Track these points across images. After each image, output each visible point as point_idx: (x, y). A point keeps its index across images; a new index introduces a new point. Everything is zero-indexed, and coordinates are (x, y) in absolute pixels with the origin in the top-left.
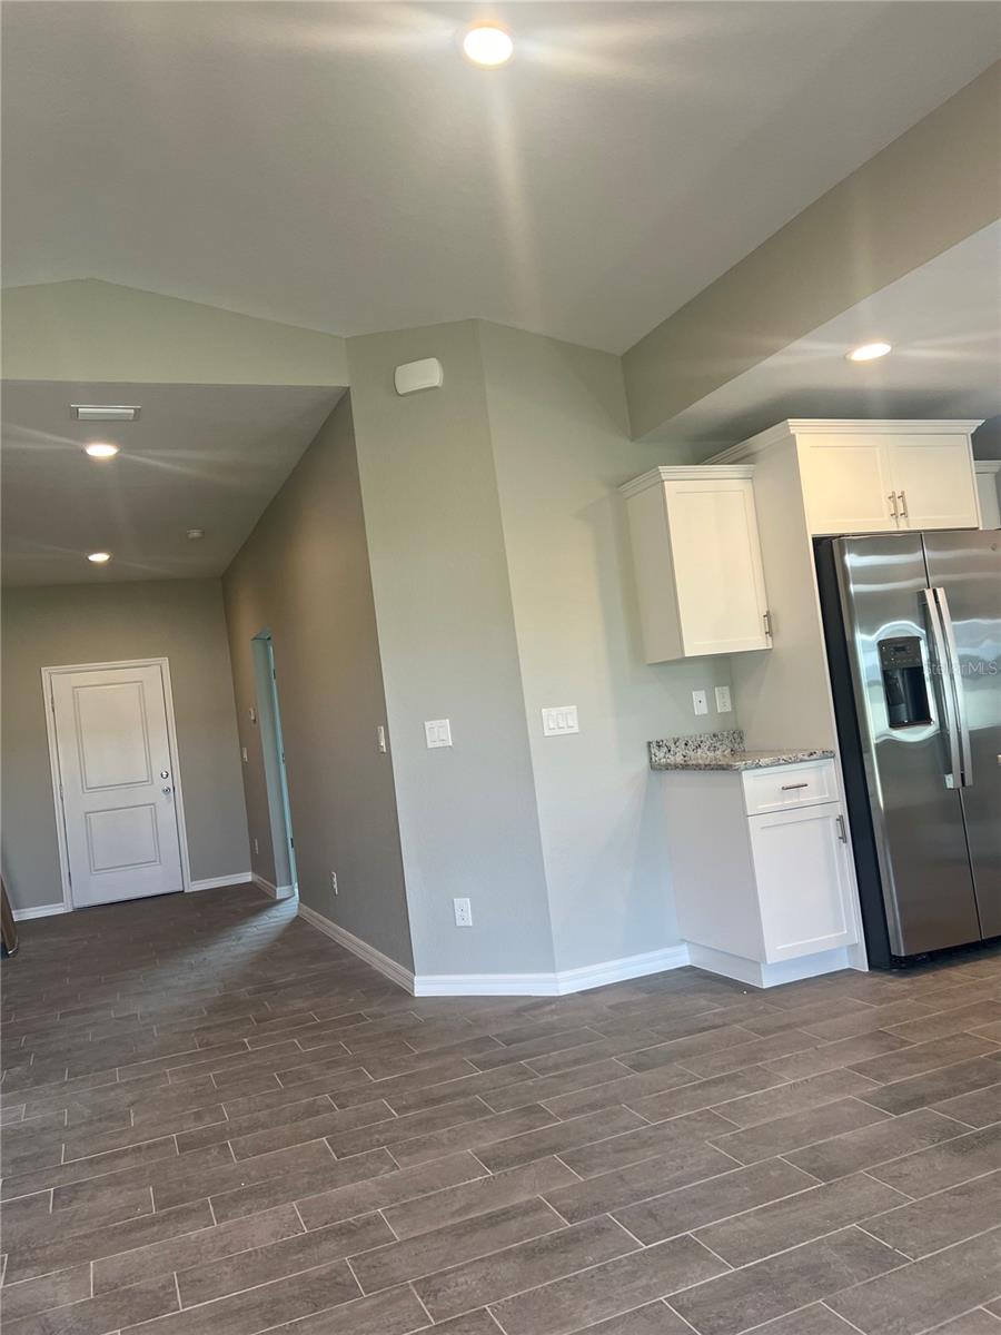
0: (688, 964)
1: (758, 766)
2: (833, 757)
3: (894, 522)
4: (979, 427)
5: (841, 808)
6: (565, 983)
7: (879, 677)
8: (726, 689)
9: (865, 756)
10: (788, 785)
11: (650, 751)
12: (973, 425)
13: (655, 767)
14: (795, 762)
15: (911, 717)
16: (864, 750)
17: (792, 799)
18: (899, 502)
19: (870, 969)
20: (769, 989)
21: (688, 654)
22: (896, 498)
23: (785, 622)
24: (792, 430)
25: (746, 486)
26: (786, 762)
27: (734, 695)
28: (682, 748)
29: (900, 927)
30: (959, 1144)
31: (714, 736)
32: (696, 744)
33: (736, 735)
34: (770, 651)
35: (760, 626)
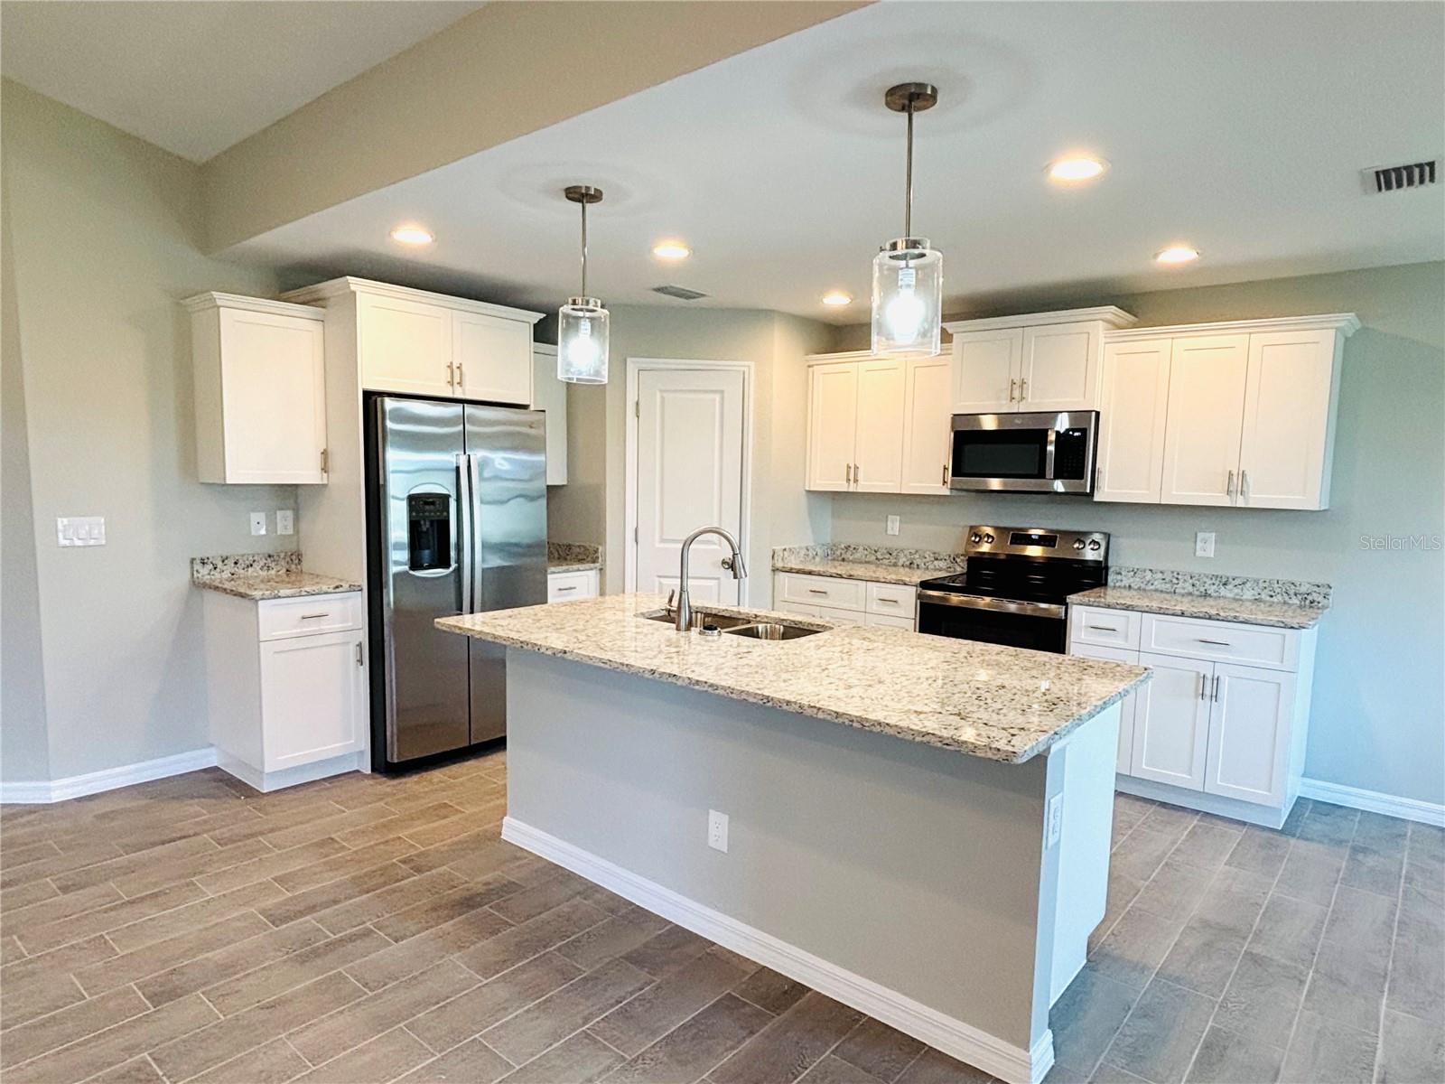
0: (215, 764)
1: (276, 596)
2: (361, 590)
3: (451, 388)
4: (541, 320)
5: (363, 636)
6: (60, 790)
8: (289, 513)
9: (385, 591)
10: (307, 614)
11: (192, 568)
12: (536, 317)
13: (196, 584)
14: (318, 594)
15: (433, 560)
17: (312, 627)
18: (457, 372)
19: (372, 770)
20: (266, 793)
21: (228, 482)
22: (454, 367)
23: (337, 461)
24: (353, 288)
25: (316, 328)
26: (309, 594)
27: (297, 519)
28: (230, 567)
29: (395, 738)
30: (307, 953)
31: (270, 556)
32: (248, 563)
33: (294, 557)
34: (324, 486)
35: (316, 462)
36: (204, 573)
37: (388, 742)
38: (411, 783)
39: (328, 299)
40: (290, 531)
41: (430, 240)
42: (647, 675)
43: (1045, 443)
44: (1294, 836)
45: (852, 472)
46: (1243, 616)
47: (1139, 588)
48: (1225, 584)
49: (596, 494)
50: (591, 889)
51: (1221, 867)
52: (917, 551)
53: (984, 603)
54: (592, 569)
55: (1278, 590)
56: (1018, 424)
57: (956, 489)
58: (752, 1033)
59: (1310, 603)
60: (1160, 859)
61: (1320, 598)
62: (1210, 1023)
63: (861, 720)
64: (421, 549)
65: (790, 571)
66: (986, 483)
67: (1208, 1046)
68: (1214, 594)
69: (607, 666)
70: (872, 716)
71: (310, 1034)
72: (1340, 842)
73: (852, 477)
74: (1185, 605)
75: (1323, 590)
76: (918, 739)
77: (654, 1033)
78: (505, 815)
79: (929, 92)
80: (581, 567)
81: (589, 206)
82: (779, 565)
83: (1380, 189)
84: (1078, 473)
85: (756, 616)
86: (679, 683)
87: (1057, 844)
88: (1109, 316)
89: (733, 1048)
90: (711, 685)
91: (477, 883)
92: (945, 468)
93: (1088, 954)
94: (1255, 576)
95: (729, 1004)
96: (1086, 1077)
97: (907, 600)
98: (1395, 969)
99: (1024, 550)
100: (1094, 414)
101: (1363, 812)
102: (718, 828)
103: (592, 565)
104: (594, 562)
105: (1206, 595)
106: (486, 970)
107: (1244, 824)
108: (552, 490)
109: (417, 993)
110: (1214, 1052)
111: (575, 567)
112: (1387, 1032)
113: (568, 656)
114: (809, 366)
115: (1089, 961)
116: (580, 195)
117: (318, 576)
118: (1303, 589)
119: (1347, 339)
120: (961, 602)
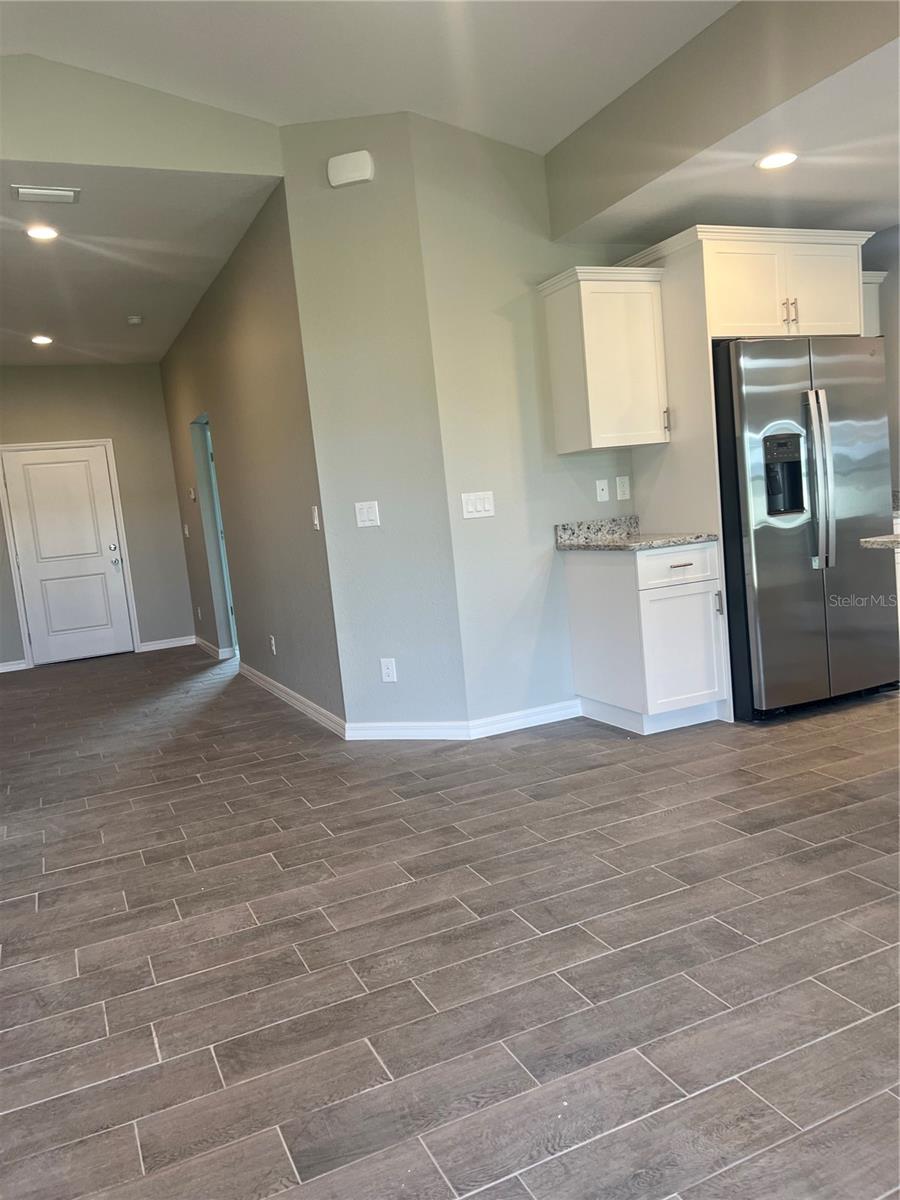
0: (581, 714)
1: (651, 547)
2: (717, 540)
3: (785, 327)
4: (869, 239)
5: (720, 585)
6: (476, 729)
7: (762, 473)
8: (627, 478)
9: (744, 540)
10: (676, 564)
11: (556, 534)
12: (864, 237)
13: (560, 548)
14: (682, 544)
15: (787, 505)
16: (744, 533)
17: (678, 576)
18: (792, 308)
19: (735, 720)
20: (649, 735)
21: (595, 446)
23: (682, 418)
24: (700, 236)
25: (654, 289)
26: (676, 544)
27: (632, 486)
28: (583, 533)
29: (763, 686)
31: (614, 521)
32: (597, 528)
33: (632, 520)
34: (667, 444)
35: (658, 421)
36: (565, 538)
37: (755, 689)
38: (783, 729)
39: (664, 257)
40: (628, 497)
64: (778, 494)
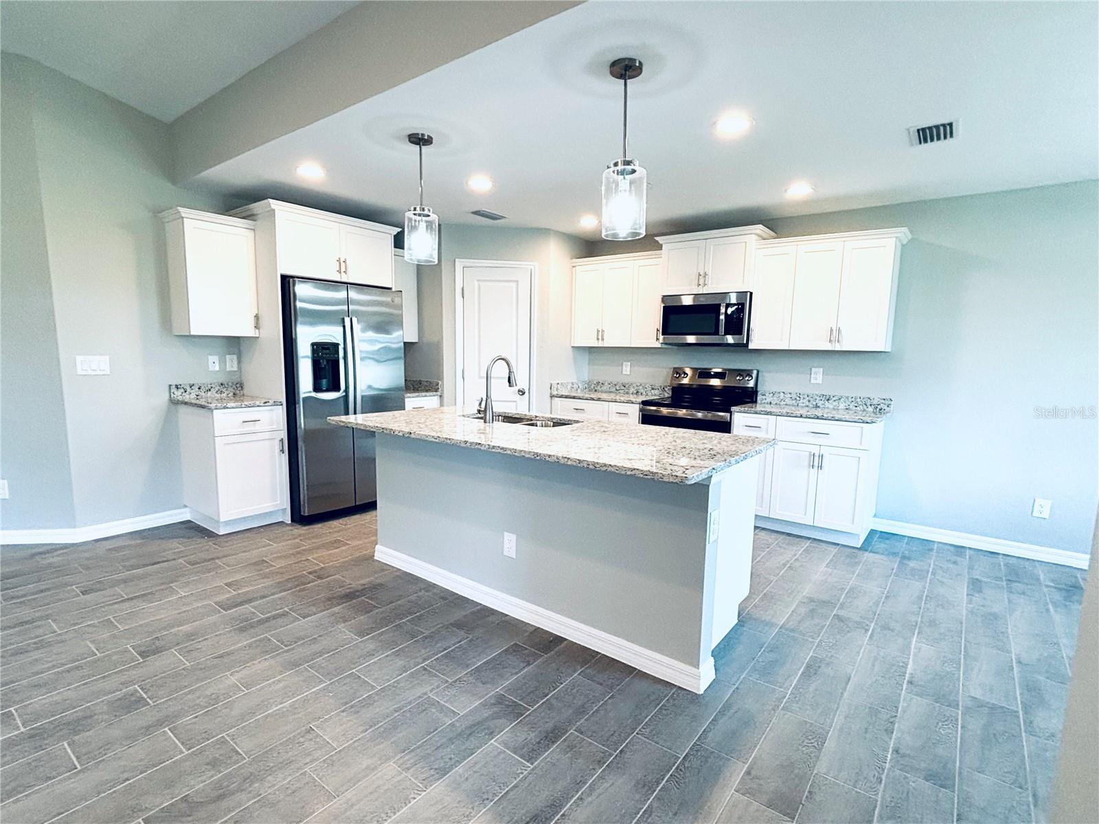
0: (189, 518)
1: (225, 408)
2: (282, 405)
3: (339, 275)
4: (397, 232)
5: (284, 434)
6: (83, 534)
8: (235, 357)
9: (297, 406)
10: (246, 419)
11: (170, 391)
12: (395, 230)
13: (173, 402)
14: (253, 407)
15: (328, 387)
16: (297, 402)
17: (250, 427)
18: (343, 265)
19: (292, 521)
20: (223, 535)
21: (192, 333)
22: (342, 262)
23: (264, 322)
24: (273, 207)
25: (250, 234)
26: (247, 406)
27: (239, 362)
28: (195, 391)
29: (306, 501)
30: (245, 626)
31: (222, 384)
32: (207, 388)
33: (238, 385)
34: (258, 337)
35: (252, 322)
36: (178, 394)
37: (302, 503)
38: (318, 528)
39: (257, 215)
40: (235, 368)
41: (323, 175)
42: (463, 445)
43: (718, 314)
44: (866, 550)
45: (600, 334)
46: (837, 417)
47: (776, 404)
48: (828, 400)
49: (437, 347)
50: (431, 586)
51: (822, 568)
52: (641, 385)
53: (682, 413)
54: (434, 396)
55: (861, 403)
56: (703, 301)
57: (666, 344)
58: (529, 664)
59: (878, 410)
60: (784, 565)
61: (886, 407)
62: (811, 654)
63: (594, 464)
64: (321, 379)
65: (561, 397)
66: (685, 339)
67: (808, 667)
68: (821, 406)
69: (437, 441)
70: (601, 461)
71: (245, 672)
72: (895, 554)
73: (600, 337)
74: (803, 412)
75: (887, 402)
76: (629, 473)
77: (467, 666)
78: (376, 544)
79: (637, 64)
80: (428, 394)
81: (424, 148)
82: (555, 393)
83: (920, 143)
84: (740, 332)
85: (536, 417)
86: (482, 448)
87: (716, 541)
88: (758, 232)
89: (517, 673)
90: (502, 448)
91: (356, 585)
92: (658, 330)
93: (739, 616)
94: (847, 395)
95: (515, 649)
96: (734, 685)
97: (634, 411)
98: (922, 622)
99: (709, 381)
100: (749, 293)
101: (909, 537)
102: (510, 543)
103: (435, 393)
104: (436, 392)
105: (817, 407)
106: (361, 633)
107: (838, 544)
108: (407, 345)
109: (316, 647)
110: (812, 670)
111: (424, 394)
112: (915, 655)
113: (412, 436)
114: (573, 267)
115: (739, 621)
116: (419, 140)
117: (252, 397)
118: (875, 402)
119: (903, 246)
120: (669, 413)
